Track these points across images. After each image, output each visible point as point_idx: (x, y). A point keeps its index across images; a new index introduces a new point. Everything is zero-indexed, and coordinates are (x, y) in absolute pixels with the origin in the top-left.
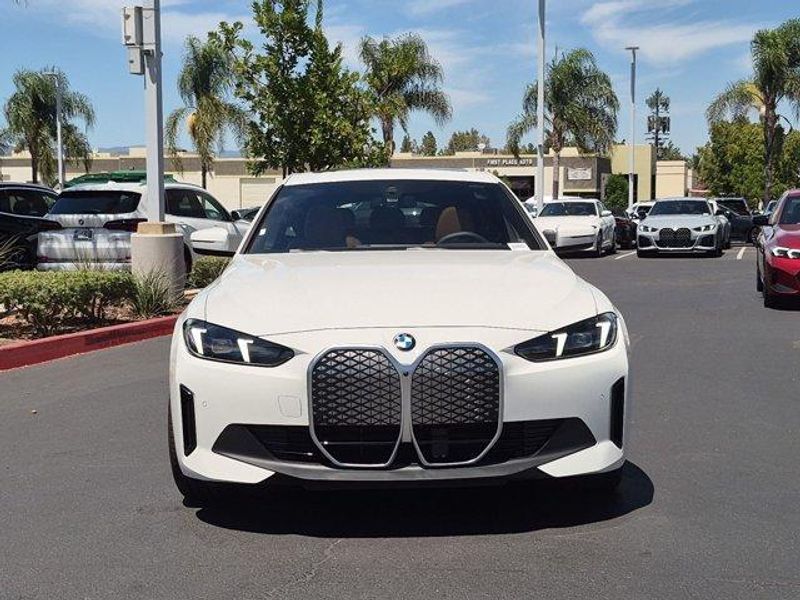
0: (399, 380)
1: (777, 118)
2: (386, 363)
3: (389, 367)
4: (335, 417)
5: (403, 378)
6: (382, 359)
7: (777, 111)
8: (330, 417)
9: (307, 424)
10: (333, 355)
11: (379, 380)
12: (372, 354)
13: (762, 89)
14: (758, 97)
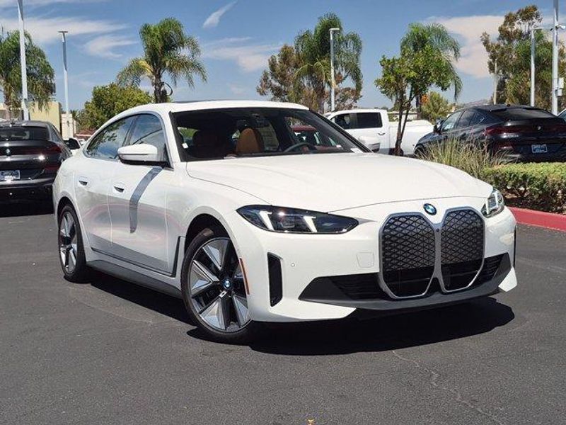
0: (433, 235)
1: (162, 84)
2: (425, 224)
3: (427, 227)
4: (396, 264)
5: (436, 234)
6: (422, 221)
7: (162, 80)
8: (393, 264)
9: (378, 271)
10: (392, 221)
11: (423, 236)
12: (416, 219)
13: (151, 63)
14: (149, 70)
